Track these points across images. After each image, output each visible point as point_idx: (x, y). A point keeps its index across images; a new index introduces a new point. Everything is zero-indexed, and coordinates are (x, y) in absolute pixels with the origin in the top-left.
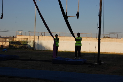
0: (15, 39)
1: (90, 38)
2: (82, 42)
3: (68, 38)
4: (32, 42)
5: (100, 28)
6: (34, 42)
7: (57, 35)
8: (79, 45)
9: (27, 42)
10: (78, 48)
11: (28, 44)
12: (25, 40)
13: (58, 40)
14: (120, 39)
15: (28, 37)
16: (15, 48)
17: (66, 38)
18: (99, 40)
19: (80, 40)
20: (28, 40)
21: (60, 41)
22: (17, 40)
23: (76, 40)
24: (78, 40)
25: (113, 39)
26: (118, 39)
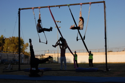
0: (44, 57)
1: (98, 53)
3: (82, 53)
4: (56, 58)
5: (106, 46)
6: (58, 58)
11: (54, 59)
13: (77, 55)
14: (120, 52)
17: (80, 53)
18: (106, 54)
20: (54, 57)
21: (78, 56)
25: (115, 53)
26: (119, 52)
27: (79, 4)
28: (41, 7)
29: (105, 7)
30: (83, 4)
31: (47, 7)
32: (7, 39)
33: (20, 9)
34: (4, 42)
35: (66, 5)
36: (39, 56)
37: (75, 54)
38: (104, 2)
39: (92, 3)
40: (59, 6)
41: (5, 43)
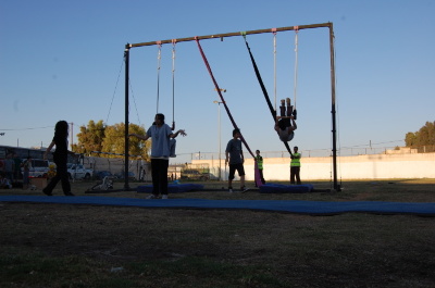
0: (189, 167)
2: (301, 160)
4: (217, 169)
6: (220, 169)
7: (258, 152)
8: (296, 165)
9: (208, 170)
10: (295, 170)
11: (211, 172)
12: (206, 167)
13: (261, 159)
15: (209, 162)
16: (190, 180)
19: (298, 157)
20: (211, 167)
22: (193, 167)
23: (292, 157)
24: (295, 157)
26: (353, 158)
27: (268, 31)
28: (178, 41)
29: (332, 37)
30: (278, 30)
31: (192, 39)
32: (110, 128)
33: (128, 46)
34: (103, 135)
35: (238, 34)
36: (179, 166)
37: (258, 156)
38: (330, 25)
39: (301, 28)
40: (222, 36)
41: (105, 136)
